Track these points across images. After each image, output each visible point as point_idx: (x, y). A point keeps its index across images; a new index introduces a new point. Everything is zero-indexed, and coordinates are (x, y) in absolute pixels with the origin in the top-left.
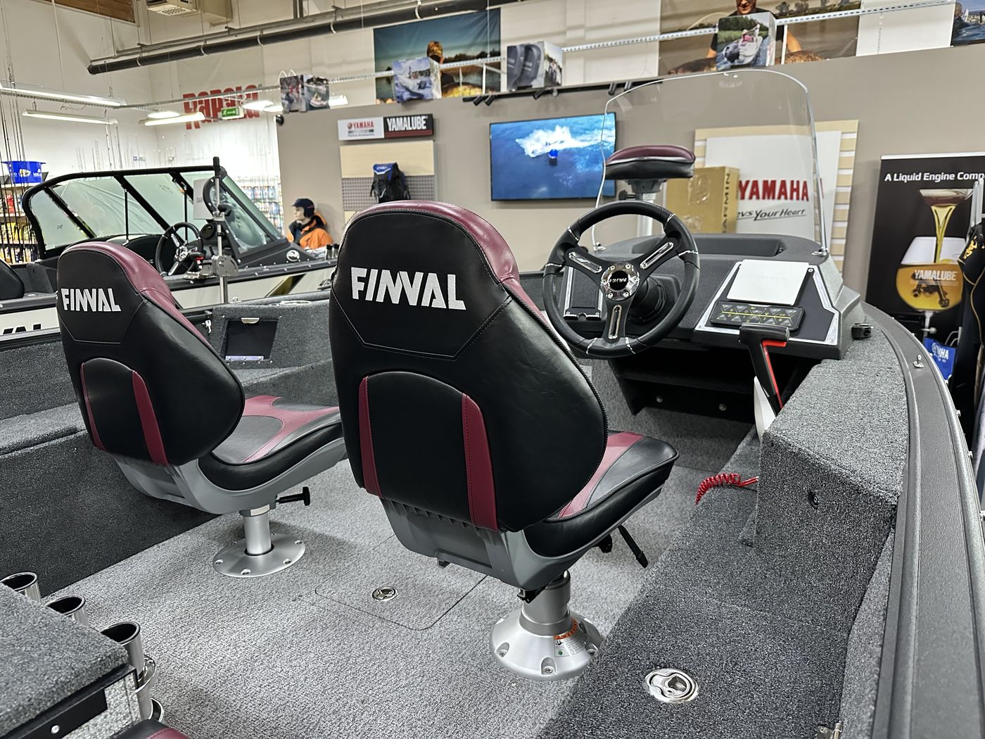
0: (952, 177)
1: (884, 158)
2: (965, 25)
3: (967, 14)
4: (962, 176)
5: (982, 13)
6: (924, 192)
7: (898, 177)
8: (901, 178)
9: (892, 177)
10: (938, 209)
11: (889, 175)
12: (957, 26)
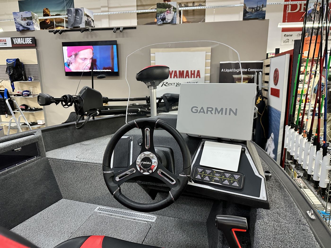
0: (246, 70)
2: (247, 12)
3: (248, 8)
4: (249, 70)
5: (253, 8)
6: (234, 76)
7: (226, 70)
11: (222, 69)
12: (245, 12)
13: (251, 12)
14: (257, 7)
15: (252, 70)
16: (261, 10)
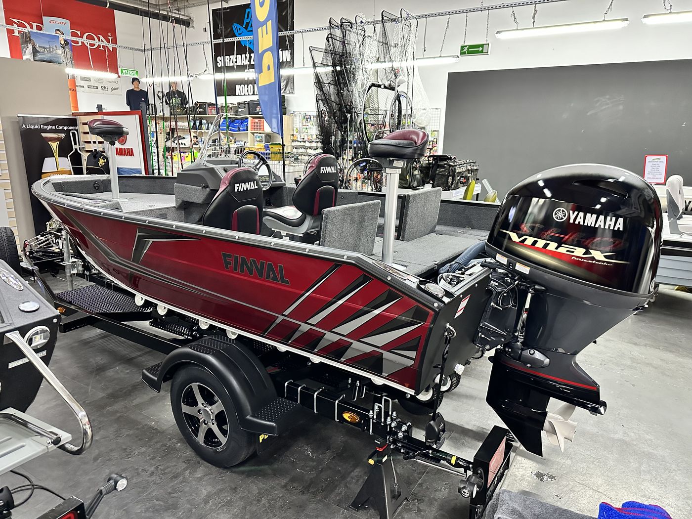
0: (54, 127)
1: (19, 115)
2: (39, 52)
3: (38, 46)
4: (58, 127)
5: (44, 48)
6: (44, 135)
7: (29, 127)
8: (30, 127)
9: (26, 127)
10: (52, 143)
11: (24, 125)
12: (34, 51)
13: (43, 52)
14: (50, 47)
15: (61, 128)
16: (55, 52)
